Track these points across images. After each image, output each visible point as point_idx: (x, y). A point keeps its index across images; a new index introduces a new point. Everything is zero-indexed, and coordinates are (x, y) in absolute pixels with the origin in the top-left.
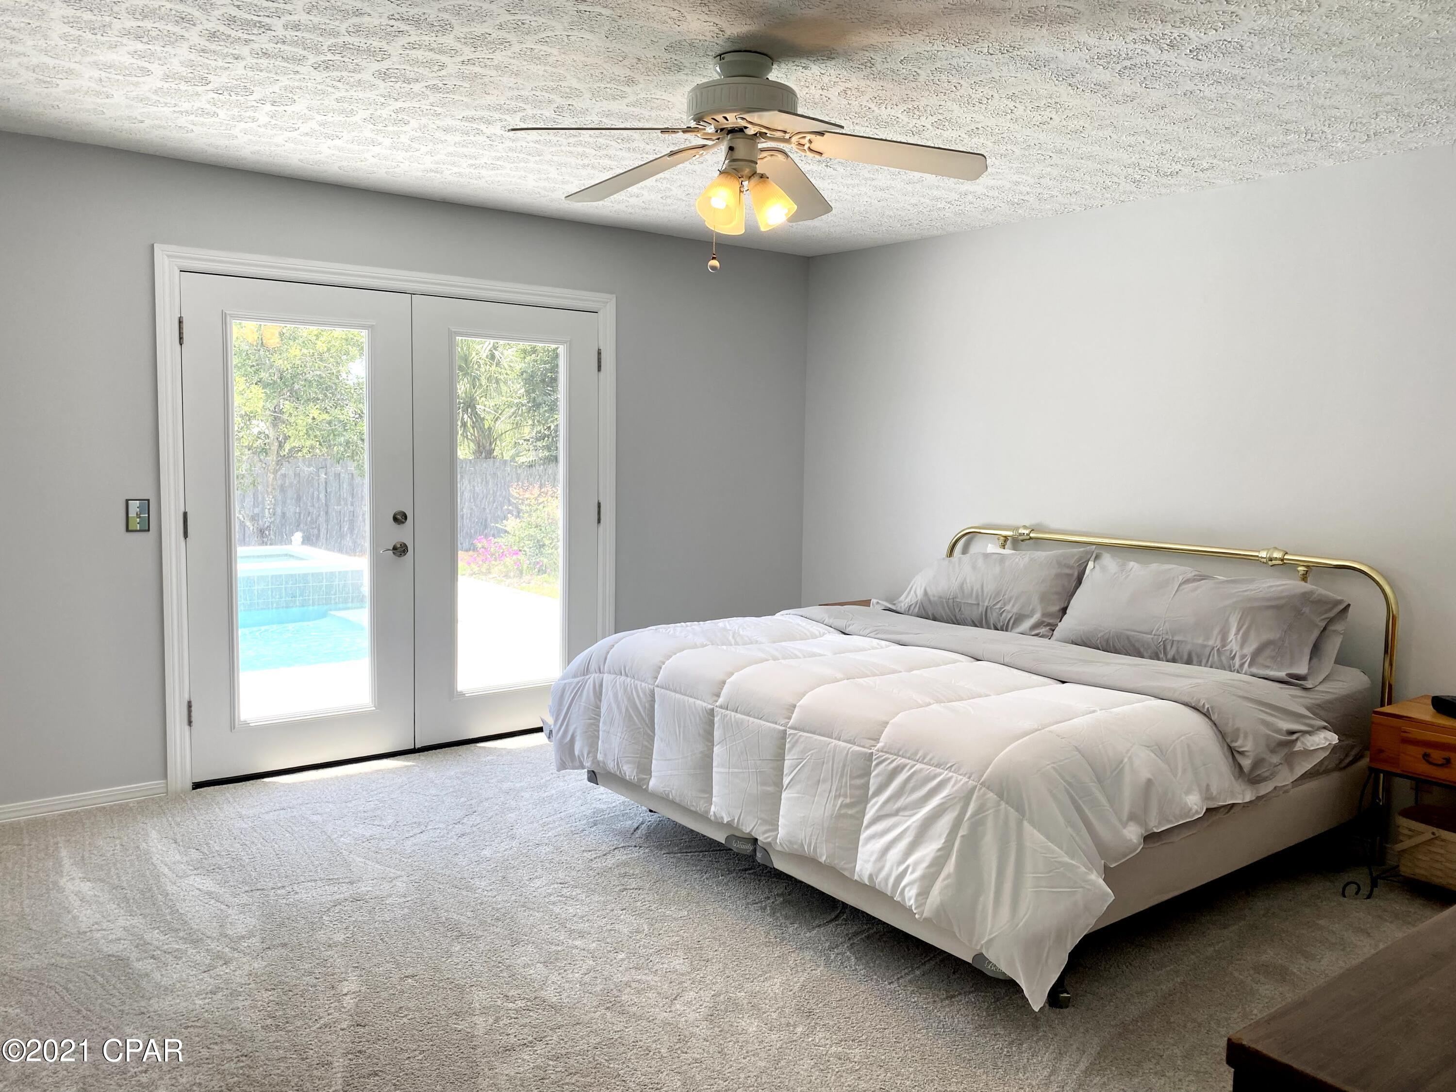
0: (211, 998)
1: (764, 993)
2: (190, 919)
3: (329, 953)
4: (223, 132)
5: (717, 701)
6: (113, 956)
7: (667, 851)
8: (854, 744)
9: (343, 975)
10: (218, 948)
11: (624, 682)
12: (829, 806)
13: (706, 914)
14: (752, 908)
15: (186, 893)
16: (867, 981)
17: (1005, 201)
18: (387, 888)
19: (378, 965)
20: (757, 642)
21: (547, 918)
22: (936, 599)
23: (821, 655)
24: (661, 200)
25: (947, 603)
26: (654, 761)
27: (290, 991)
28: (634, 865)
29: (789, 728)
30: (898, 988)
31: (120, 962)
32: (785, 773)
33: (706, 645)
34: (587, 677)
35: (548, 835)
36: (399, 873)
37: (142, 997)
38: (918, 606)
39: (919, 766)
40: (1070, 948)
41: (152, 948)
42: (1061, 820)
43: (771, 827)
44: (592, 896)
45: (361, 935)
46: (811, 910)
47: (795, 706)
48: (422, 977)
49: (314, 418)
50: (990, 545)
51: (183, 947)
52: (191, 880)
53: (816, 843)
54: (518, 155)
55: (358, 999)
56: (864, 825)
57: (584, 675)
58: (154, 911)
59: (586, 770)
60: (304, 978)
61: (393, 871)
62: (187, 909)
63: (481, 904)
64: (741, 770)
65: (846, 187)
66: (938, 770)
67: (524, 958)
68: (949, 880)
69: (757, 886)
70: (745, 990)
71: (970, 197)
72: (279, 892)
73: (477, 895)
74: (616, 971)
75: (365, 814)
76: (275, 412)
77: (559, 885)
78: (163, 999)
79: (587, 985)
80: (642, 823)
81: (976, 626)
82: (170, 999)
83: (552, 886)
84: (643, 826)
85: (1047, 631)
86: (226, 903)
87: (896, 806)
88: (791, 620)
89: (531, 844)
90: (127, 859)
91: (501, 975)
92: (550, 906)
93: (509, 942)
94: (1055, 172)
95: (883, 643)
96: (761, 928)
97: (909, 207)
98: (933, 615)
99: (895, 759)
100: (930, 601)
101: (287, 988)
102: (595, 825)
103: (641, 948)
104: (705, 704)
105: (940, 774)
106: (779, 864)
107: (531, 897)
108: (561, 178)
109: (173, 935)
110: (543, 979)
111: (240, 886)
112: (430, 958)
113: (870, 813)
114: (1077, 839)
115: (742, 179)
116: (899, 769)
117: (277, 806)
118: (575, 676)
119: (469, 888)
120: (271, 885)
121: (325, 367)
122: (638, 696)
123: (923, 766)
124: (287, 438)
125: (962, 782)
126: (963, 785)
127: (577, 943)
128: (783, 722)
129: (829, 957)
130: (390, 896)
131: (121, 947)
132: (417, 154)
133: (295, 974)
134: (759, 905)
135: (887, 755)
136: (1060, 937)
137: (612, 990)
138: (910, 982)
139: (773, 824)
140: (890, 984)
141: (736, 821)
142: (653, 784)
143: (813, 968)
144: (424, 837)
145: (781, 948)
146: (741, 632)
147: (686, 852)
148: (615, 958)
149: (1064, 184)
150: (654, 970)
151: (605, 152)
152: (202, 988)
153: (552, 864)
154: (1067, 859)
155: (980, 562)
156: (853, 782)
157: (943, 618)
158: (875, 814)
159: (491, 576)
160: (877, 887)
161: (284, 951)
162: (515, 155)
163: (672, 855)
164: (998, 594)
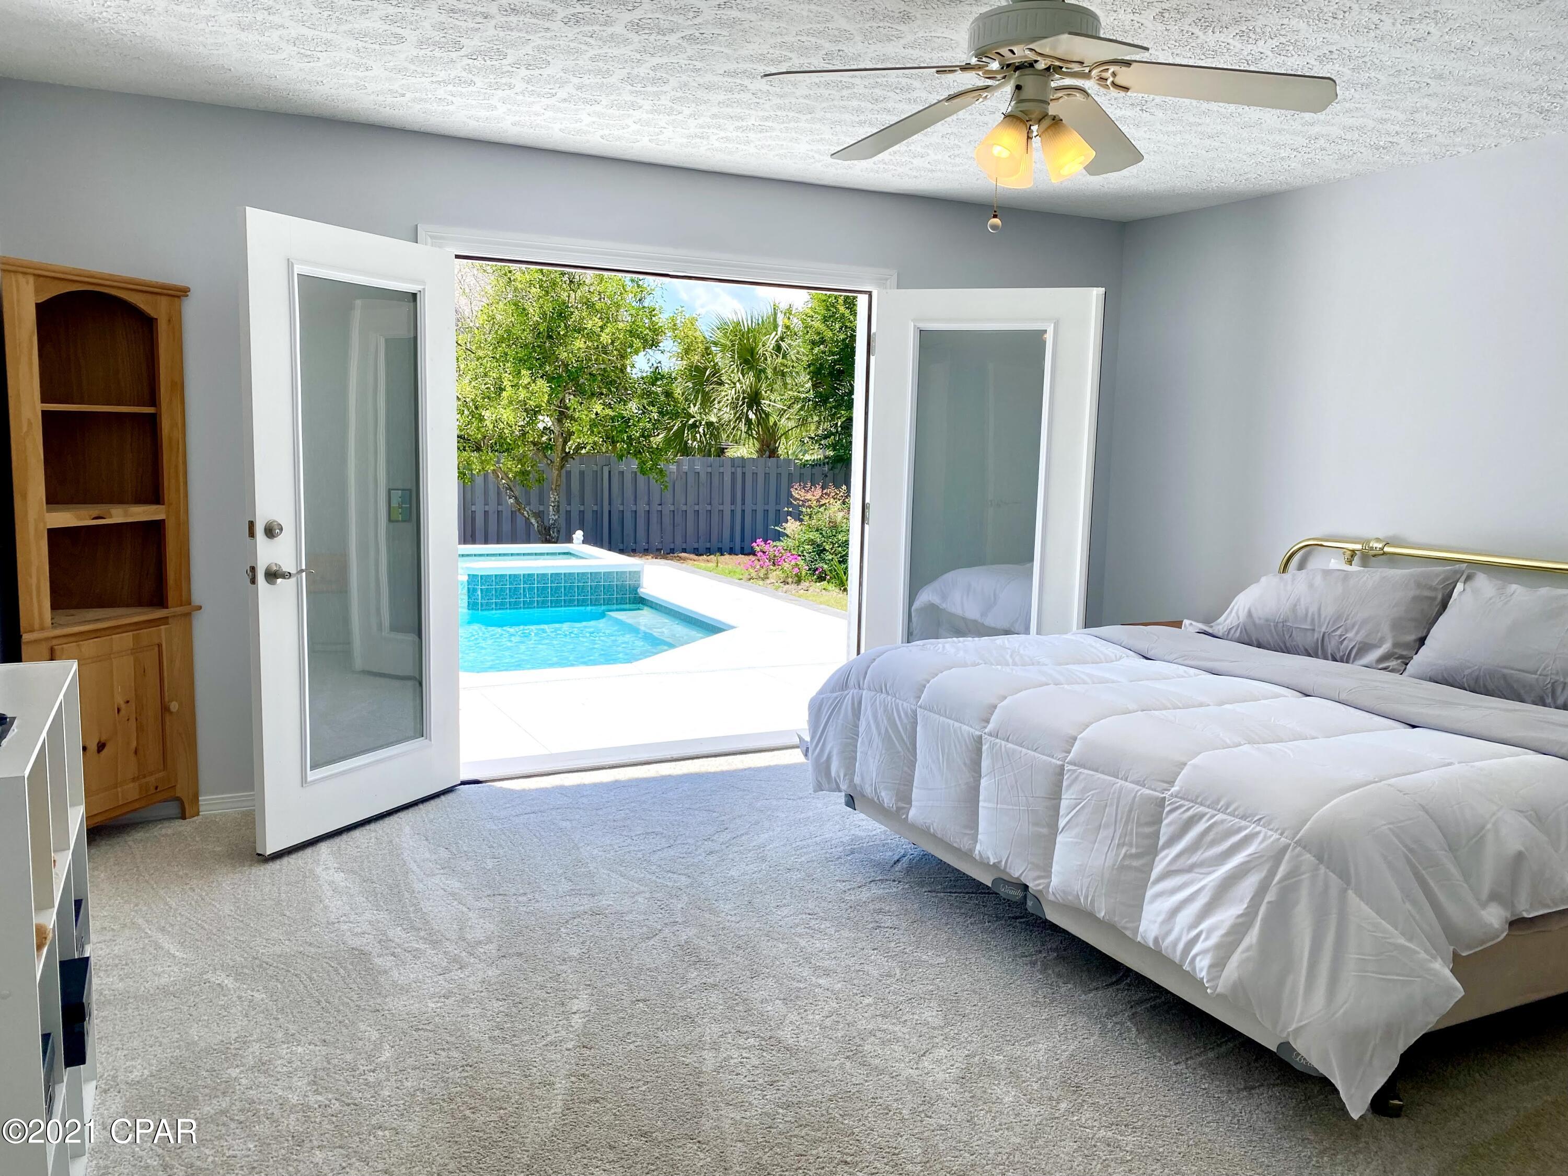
0: (444, 1002)
1: (1026, 1059)
2: (432, 919)
3: (563, 967)
4: (481, 102)
5: (985, 727)
6: (356, 949)
7: (929, 889)
8: (1144, 786)
9: (574, 993)
10: (456, 951)
11: (884, 701)
12: (1111, 854)
13: (967, 963)
14: (1020, 961)
15: (431, 892)
16: (1148, 1058)
17: (1367, 144)
18: (628, 904)
19: (611, 985)
20: (1039, 662)
21: (791, 950)
22: (1262, 622)
23: (1113, 682)
24: (949, 160)
25: (1276, 626)
26: (914, 790)
27: (520, 1003)
28: (891, 901)
29: (1067, 763)
30: (1186, 1071)
31: (362, 956)
32: (1061, 814)
33: (978, 664)
34: (846, 692)
35: (800, 860)
36: (642, 888)
37: (379, 994)
38: (1239, 629)
39: (1220, 817)
40: (1402, 1048)
41: (394, 945)
42: (1397, 894)
43: (1043, 874)
44: (842, 931)
45: (597, 951)
46: (1089, 971)
47: (1075, 739)
48: (654, 1002)
49: (597, 414)
50: (1333, 561)
51: (423, 946)
52: (436, 880)
53: (1093, 896)
54: (788, 114)
55: (587, 1019)
56: (1151, 880)
57: (843, 690)
58: (399, 907)
59: (843, 794)
60: (535, 991)
61: (637, 886)
62: (430, 908)
63: (723, 929)
64: (1011, 807)
65: (1166, 136)
66: (1243, 823)
67: (763, 992)
68: (1250, 953)
69: (1028, 937)
70: (1005, 1053)
71: (1322, 142)
72: (520, 899)
73: (720, 919)
74: (861, 1017)
75: (615, 824)
76: (560, 407)
77: (807, 916)
78: (399, 998)
79: (827, 1030)
80: (904, 856)
81: (1310, 655)
82: (405, 998)
83: (800, 916)
84: (905, 859)
85: (1397, 664)
86: (468, 906)
87: (1190, 862)
88: (1082, 640)
89: (782, 868)
90: (380, 853)
91: (736, 1008)
92: (796, 938)
93: (748, 973)
94: (1433, 105)
95: (1192, 671)
96: (1028, 985)
97: (1245, 157)
98: (1258, 640)
99: (1192, 807)
100: (1255, 624)
101: (518, 1000)
102: (852, 853)
103: (891, 994)
104: (972, 730)
105: (1246, 828)
106: (1052, 916)
107: (776, 925)
108: (835, 138)
109: (415, 933)
110: (780, 1017)
111: (483, 889)
112: (665, 983)
113: (1159, 868)
114: (1417, 917)
115: (1031, 123)
116: (1196, 818)
117: (529, 810)
118: (833, 691)
119: (713, 911)
120: (513, 890)
121: (609, 360)
122: (900, 717)
123: (1224, 817)
124: (571, 434)
125: (1272, 839)
126: (1273, 842)
127: (821, 981)
128: (1061, 755)
129: (1105, 1026)
130: (631, 912)
131: (365, 941)
132: (680, 117)
133: (526, 986)
134: (1029, 958)
135: (1182, 802)
136: (1389, 1032)
137: (854, 1038)
138: (1201, 1064)
139: (1046, 869)
140: (1176, 1064)
141: (1003, 863)
142: (913, 814)
143: (1085, 1036)
144: (672, 852)
145: (1050, 1010)
146: (1022, 652)
147: (950, 892)
148: (861, 1003)
149: (1445, 119)
150: (903, 1020)
151: (882, 105)
152: (436, 990)
153: (802, 892)
154: (1402, 941)
155: (1318, 580)
156: (1140, 830)
157: (1270, 645)
158: (1165, 868)
159: (768, 581)
160: (1163, 952)
161: (519, 961)
162: (784, 114)
163: (934, 894)
164: (1338, 618)
